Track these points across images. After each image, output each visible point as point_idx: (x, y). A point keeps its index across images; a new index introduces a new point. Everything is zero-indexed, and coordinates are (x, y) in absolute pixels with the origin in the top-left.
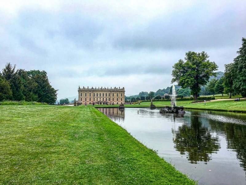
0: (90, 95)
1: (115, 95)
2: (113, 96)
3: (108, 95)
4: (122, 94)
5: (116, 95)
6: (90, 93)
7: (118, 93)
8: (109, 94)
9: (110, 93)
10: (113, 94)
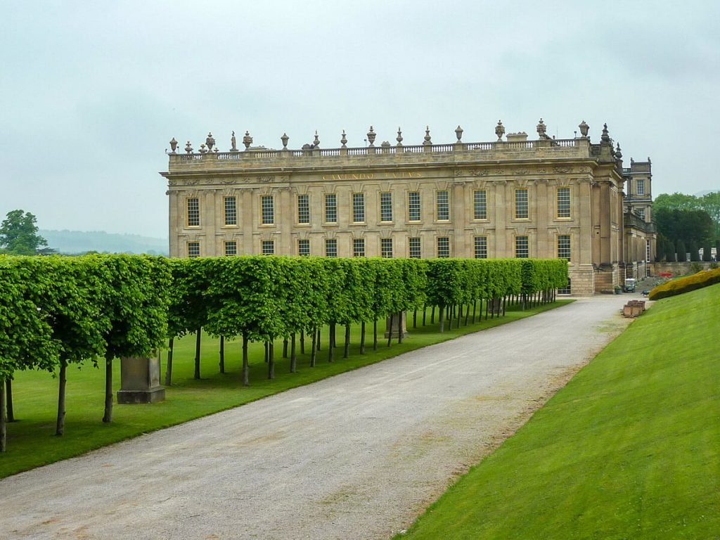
0: (268, 215)
1: (500, 201)
2: (480, 213)
3: (428, 203)
4: (563, 192)
5: (512, 205)
6: (264, 189)
7: (527, 180)
8: (442, 195)
9: (442, 182)
10: (480, 195)
